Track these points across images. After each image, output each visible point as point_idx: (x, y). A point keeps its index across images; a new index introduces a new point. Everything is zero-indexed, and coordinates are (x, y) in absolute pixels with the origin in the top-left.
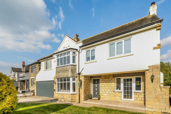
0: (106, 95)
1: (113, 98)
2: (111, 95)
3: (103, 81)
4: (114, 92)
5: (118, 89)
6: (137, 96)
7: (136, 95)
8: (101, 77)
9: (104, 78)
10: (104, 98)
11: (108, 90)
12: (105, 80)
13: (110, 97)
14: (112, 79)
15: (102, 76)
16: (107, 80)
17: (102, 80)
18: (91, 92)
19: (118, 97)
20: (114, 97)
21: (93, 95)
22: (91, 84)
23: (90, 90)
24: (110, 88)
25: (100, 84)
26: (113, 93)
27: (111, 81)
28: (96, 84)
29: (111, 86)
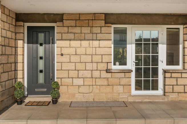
0: (80, 82)
1: (106, 93)
2: (99, 82)
3: (71, 36)
4: (108, 71)
5: (117, 63)
6: (173, 81)
7: (171, 77)
8: (62, 20)
9: (73, 23)
10: (74, 95)
11: (89, 66)
12: (77, 30)
13: (96, 90)
14: (103, 29)
15: (65, 17)
16: (86, 30)
17: (66, 29)
18: (20, 74)
19: (121, 88)
20: (108, 89)
21: (26, 85)
22: (20, 43)
23: (16, 66)
24: (97, 58)
25: (58, 44)
26: (104, 74)
27: (99, 36)
28: (41, 45)
29: (99, 51)
